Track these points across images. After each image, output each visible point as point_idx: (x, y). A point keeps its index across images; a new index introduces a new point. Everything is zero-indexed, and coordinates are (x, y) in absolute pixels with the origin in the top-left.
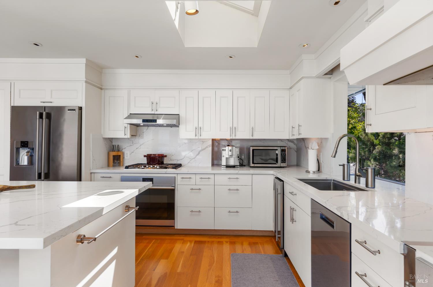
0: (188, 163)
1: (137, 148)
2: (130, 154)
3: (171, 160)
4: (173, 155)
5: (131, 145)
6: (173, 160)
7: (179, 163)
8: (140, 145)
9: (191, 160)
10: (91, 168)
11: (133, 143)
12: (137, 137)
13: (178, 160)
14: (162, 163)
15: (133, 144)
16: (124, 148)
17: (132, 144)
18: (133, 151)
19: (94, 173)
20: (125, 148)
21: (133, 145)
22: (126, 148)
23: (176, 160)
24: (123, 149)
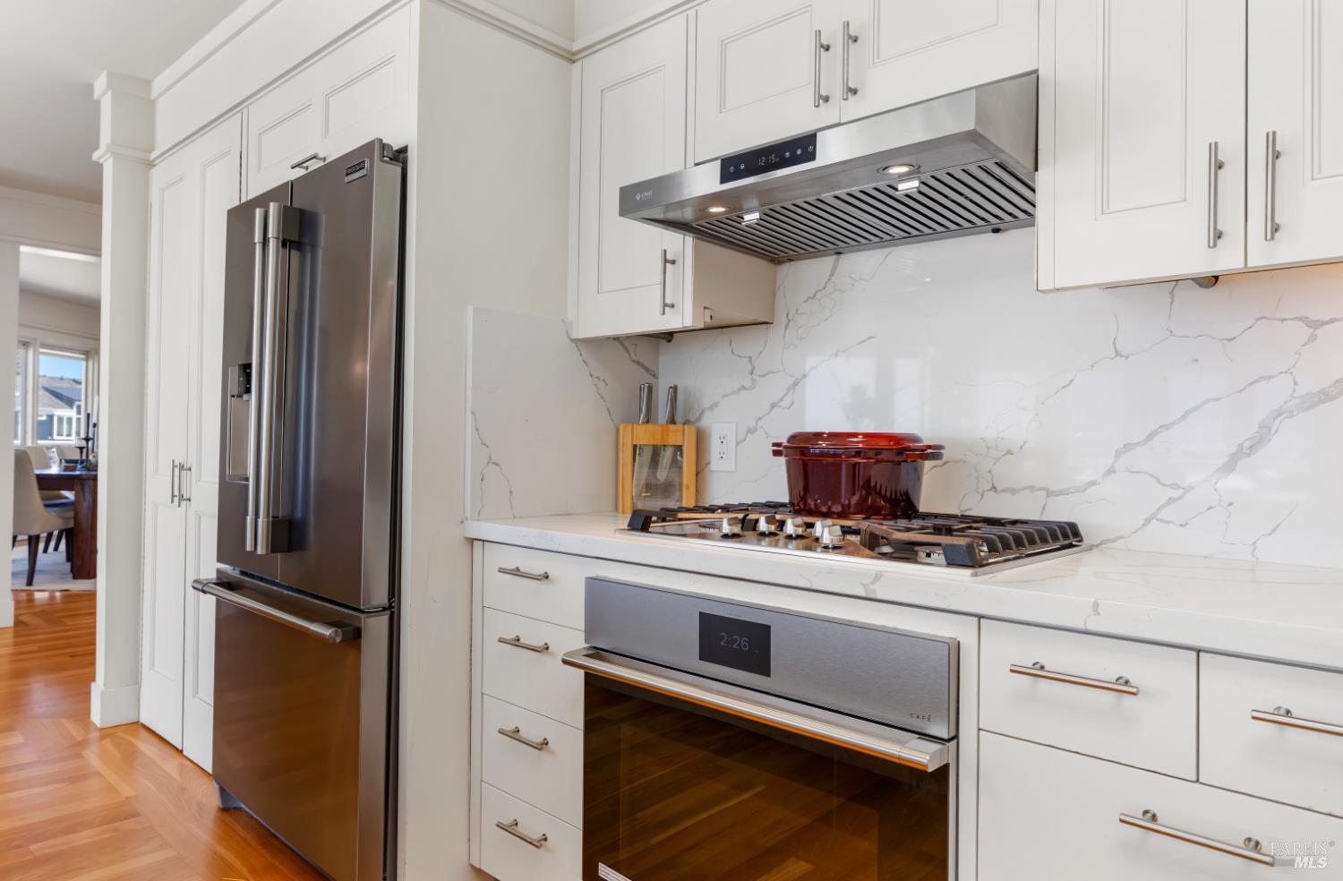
0: (1148, 521)
1: (773, 406)
2: (737, 444)
3: (994, 488)
4: (1009, 452)
5: (744, 388)
6: (1013, 491)
7: (1058, 513)
8: (791, 381)
9: (1171, 500)
10: (468, 514)
11: (752, 373)
12: (776, 332)
13: (1049, 493)
14: (904, 507)
15: (753, 380)
16: (706, 403)
17: (748, 383)
18: (752, 424)
19: (484, 541)
20: (711, 408)
21: (752, 388)
22: (716, 405)
23: (1032, 488)
24: (703, 412)
